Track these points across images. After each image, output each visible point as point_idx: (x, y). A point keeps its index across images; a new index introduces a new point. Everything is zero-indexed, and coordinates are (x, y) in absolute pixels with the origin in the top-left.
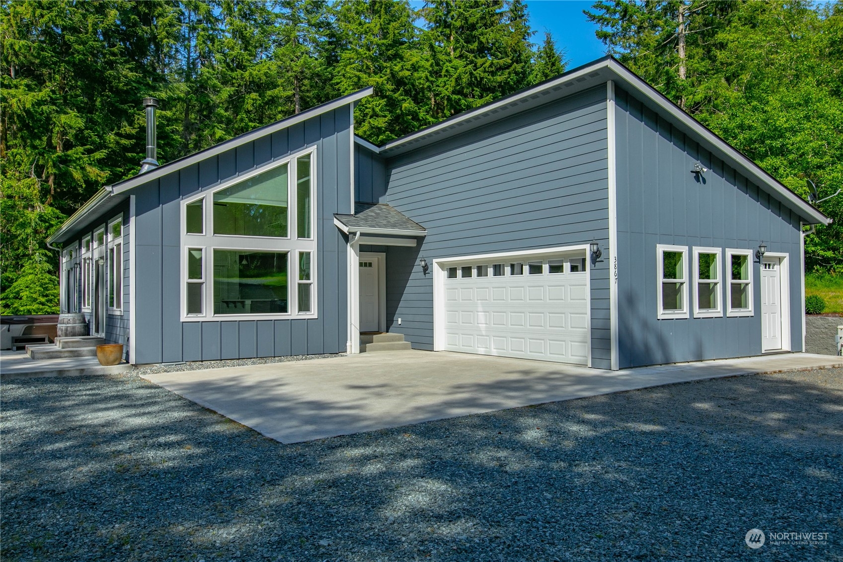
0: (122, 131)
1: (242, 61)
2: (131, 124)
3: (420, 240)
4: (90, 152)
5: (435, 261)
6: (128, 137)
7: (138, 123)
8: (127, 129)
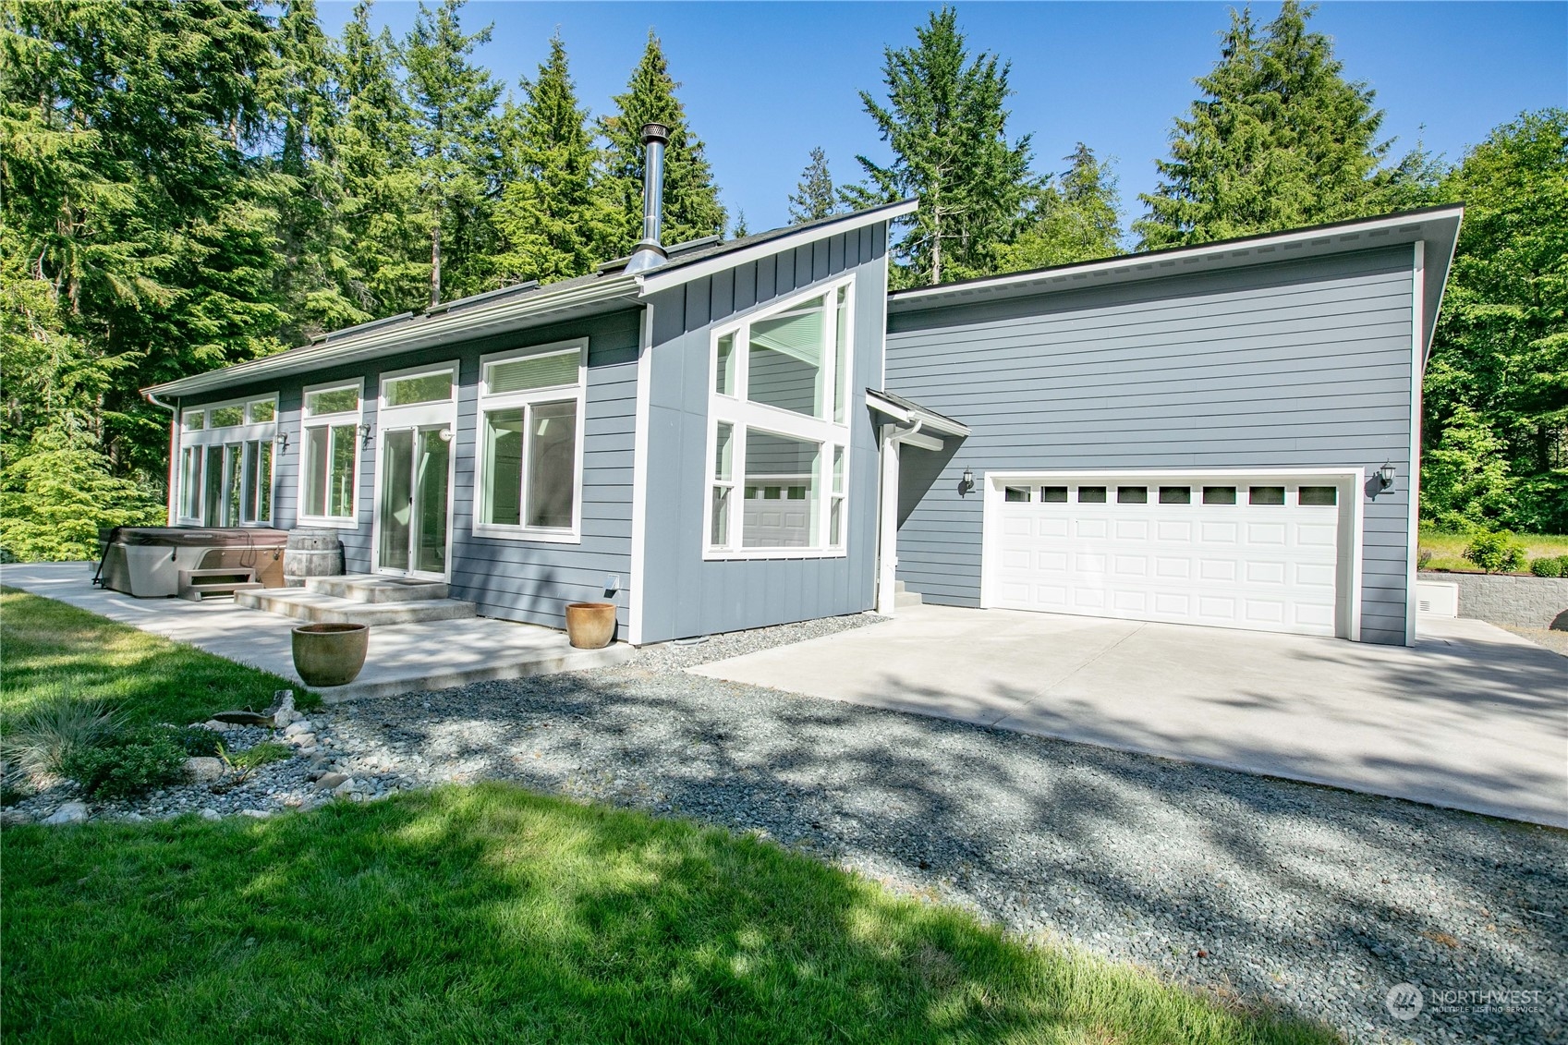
0: (198, 232)
1: (373, 165)
2: (212, 221)
3: (953, 442)
4: (142, 253)
5: (988, 475)
6: (206, 241)
7: (224, 223)
8: (204, 228)
